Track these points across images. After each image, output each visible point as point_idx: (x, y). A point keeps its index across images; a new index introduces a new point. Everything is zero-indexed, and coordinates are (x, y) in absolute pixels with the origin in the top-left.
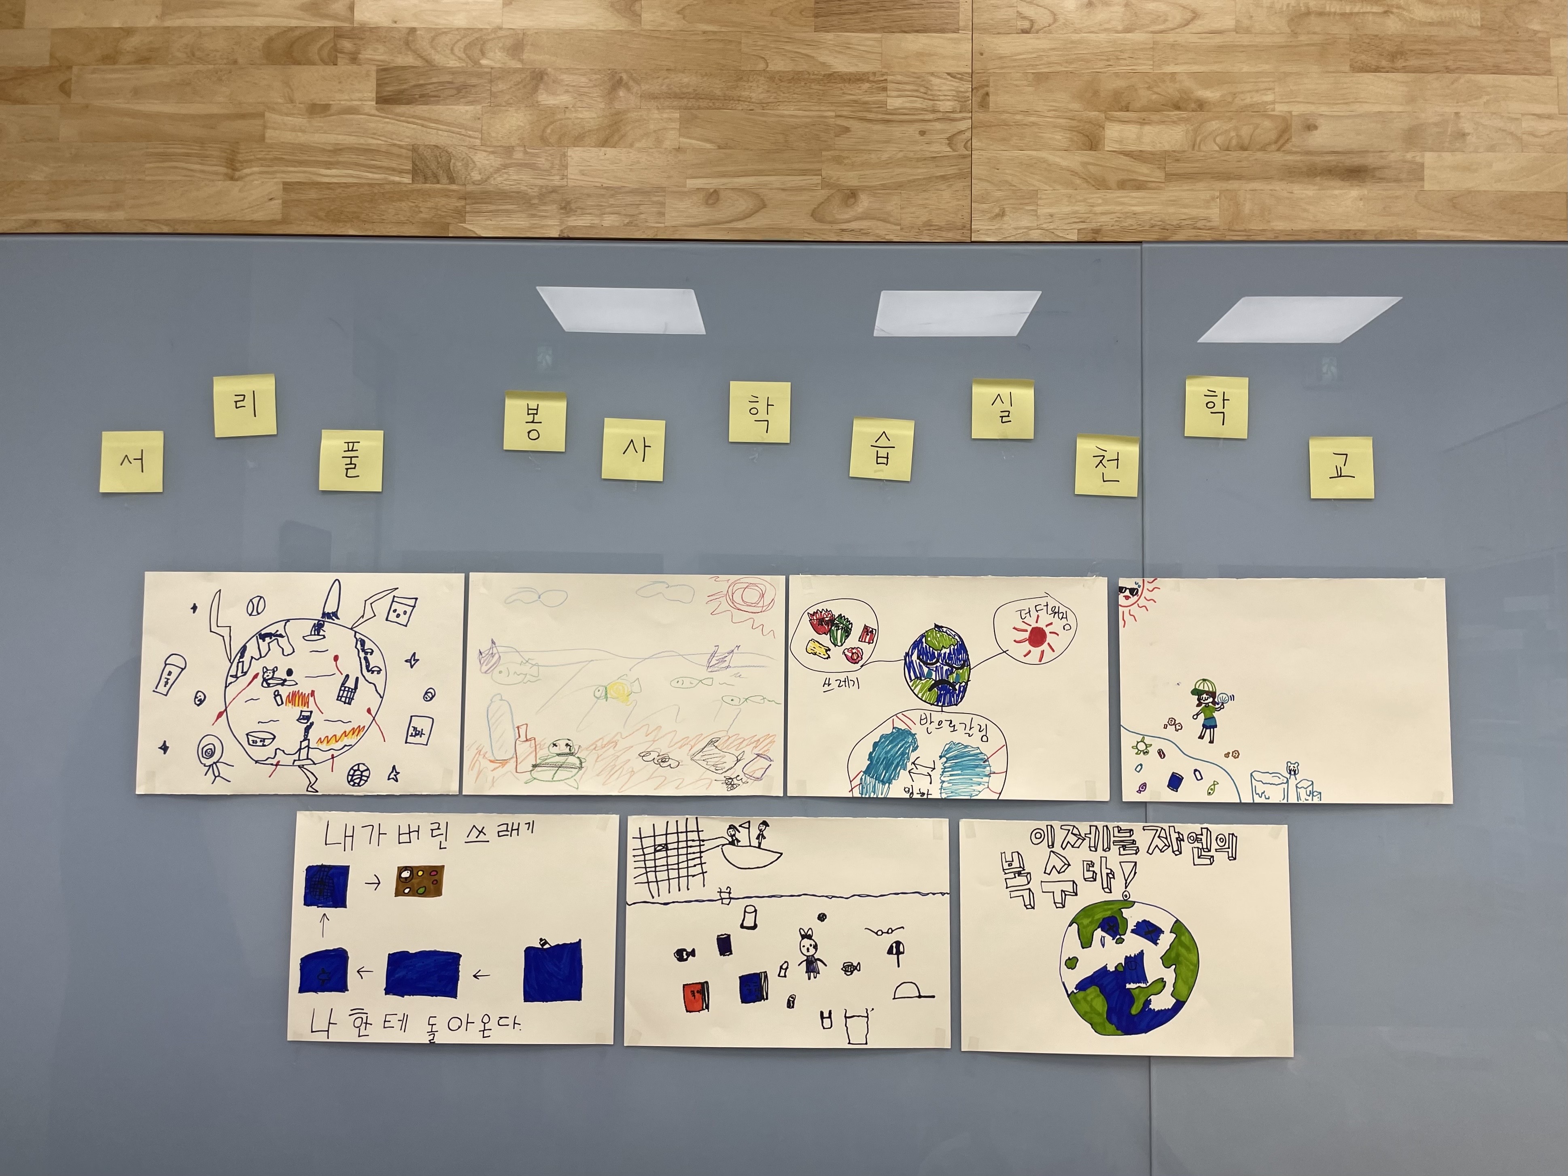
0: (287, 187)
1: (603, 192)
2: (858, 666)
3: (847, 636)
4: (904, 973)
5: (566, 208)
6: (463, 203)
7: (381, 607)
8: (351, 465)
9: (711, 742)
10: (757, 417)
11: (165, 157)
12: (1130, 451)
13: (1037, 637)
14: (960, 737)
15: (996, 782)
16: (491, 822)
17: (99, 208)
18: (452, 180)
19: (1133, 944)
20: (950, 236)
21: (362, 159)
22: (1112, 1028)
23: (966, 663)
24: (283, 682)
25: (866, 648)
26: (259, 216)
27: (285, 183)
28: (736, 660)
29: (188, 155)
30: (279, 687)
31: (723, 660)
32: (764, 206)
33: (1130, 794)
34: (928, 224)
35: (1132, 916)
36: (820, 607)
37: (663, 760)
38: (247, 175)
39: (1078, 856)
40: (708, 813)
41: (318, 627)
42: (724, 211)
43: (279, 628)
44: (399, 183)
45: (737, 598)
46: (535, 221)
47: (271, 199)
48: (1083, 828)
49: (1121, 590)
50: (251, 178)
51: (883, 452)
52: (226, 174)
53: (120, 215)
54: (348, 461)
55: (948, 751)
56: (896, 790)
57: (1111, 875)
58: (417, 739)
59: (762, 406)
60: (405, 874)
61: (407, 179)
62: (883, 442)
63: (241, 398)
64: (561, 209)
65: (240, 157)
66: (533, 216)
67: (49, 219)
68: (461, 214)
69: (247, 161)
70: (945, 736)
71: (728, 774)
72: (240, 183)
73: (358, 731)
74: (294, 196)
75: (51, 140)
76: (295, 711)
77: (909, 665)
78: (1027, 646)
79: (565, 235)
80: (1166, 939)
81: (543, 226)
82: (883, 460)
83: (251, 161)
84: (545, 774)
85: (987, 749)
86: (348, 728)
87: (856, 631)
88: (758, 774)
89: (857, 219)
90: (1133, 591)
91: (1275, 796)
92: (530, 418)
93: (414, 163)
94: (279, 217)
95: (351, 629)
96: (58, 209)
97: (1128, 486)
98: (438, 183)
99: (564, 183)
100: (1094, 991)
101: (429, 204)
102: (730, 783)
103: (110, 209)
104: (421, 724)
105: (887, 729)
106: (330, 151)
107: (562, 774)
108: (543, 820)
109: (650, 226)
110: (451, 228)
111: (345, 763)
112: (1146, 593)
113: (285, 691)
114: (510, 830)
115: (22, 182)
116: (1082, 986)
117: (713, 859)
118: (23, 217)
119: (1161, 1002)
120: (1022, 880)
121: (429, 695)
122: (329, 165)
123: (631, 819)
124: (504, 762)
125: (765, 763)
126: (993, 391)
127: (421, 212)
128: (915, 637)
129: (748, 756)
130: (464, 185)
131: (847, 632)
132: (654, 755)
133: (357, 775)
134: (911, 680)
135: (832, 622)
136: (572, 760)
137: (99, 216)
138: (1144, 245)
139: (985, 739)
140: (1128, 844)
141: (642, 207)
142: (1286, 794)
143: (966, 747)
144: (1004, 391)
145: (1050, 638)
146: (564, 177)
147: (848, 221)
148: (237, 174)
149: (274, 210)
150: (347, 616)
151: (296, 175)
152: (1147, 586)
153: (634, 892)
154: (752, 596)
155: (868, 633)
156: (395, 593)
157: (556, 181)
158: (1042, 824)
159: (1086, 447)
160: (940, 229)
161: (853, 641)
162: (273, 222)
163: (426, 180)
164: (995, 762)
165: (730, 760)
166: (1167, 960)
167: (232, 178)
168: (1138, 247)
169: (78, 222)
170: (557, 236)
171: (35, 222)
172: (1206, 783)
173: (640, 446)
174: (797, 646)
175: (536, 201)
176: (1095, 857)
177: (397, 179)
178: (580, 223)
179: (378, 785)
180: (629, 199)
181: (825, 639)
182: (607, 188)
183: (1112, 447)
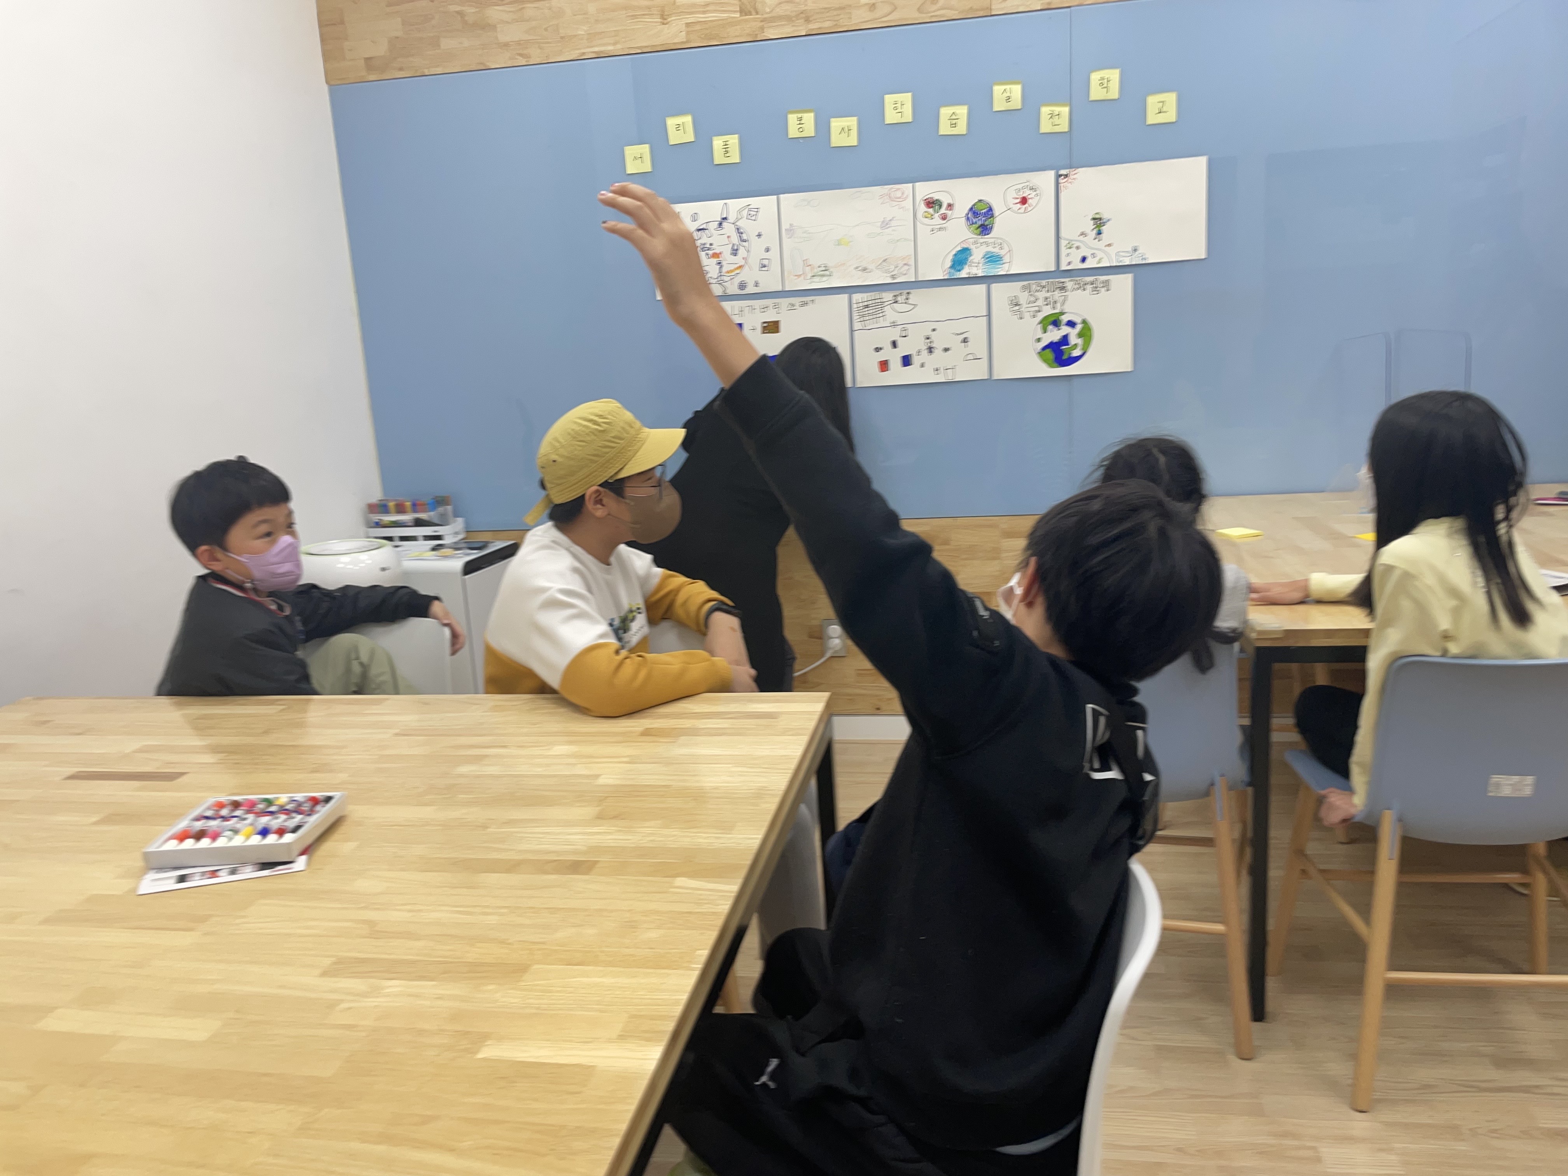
0: (688, 25)
1: (823, 10)
2: (945, 221)
3: (940, 209)
4: (968, 350)
5: (807, 20)
6: (762, 24)
7: (745, 213)
8: (727, 152)
9: (885, 261)
10: (897, 111)
11: (634, 17)
12: (1065, 110)
13: (1024, 201)
14: (990, 249)
15: (1006, 266)
16: (796, 301)
17: (609, 44)
18: (757, 13)
19: (1065, 330)
20: (981, 13)
21: (718, 8)
22: (1056, 365)
23: (992, 216)
24: (709, 249)
25: (949, 213)
26: (676, 41)
27: (687, 23)
28: (893, 223)
29: (644, 15)
30: (707, 252)
31: (887, 224)
32: (896, 8)
33: (1064, 267)
34: (971, 8)
35: (1065, 319)
36: (927, 197)
37: (865, 269)
38: (669, 22)
39: (1042, 295)
40: (885, 291)
41: (720, 224)
42: (878, 13)
43: (704, 226)
44: (734, 17)
45: (892, 195)
46: (795, 28)
47: (681, 32)
48: (1044, 282)
49: (1061, 175)
50: (673, 22)
51: (954, 122)
52: (661, 22)
53: (619, 46)
54: (724, 150)
55: (985, 255)
56: (963, 274)
57: (1055, 302)
58: (763, 269)
59: (899, 105)
60: (765, 325)
61: (738, 15)
62: (954, 117)
63: (678, 126)
64: (806, 21)
65: (666, 13)
66: (793, 26)
67: (589, 51)
68: (762, 29)
69: (668, 15)
70: (984, 249)
71: (893, 273)
72: (667, 26)
73: (741, 267)
74: (690, 29)
75: (584, 14)
76: (715, 261)
77: (968, 219)
78: (1019, 206)
79: (808, 34)
80: (1079, 327)
81: (797, 31)
82: (954, 125)
83: (671, 14)
84: (816, 279)
85: (1002, 252)
86: (736, 266)
87: (945, 206)
88: (905, 272)
89: (939, 10)
90: (1066, 176)
91: (1127, 262)
92: (799, 122)
93: (740, 8)
94: (685, 40)
95: (733, 224)
96: (592, 47)
97: (1064, 127)
98: (751, 15)
99: (806, 8)
100: (1048, 351)
101: (748, 26)
102: (893, 277)
103: (615, 44)
104: (766, 262)
105: (959, 248)
106: (703, 6)
107: (825, 279)
108: (817, 298)
109: (846, 24)
110: (759, 36)
111: (737, 281)
112: (1072, 177)
113: (710, 252)
114: (804, 304)
115: (576, 36)
116: (1044, 348)
117: (887, 309)
118: (578, 52)
119: (1076, 353)
120: (1017, 308)
121: (767, 250)
122: (704, 12)
123: (854, 295)
124: (799, 276)
125: (906, 267)
126: (1003, 87)
127: (745, 30)
128: (970, 206)
129: (900, 265)
130: (762, 15)
131: (940, 206)
132: (860, 268)
133: (742, 286)
134: (968, 226)
135: (933, 203)
136: (827, 273)
137: (610, 48)
138: (1072, 8)
139: (1001, 248)
140: (1063, 288)
141: (842, 16)
142: (1131, 260)
143: (992, 253)
144: (1008, 87)
145: (1030, 201)
146: (806, 5)
147: (934, 12)
148: (665, 21)
149: (681, 38)
150: (732, 219)
151: (691, 19)
152: (1072, 173)
153: (857, 326)
154: (899, 194)
155: (950, 206)
156: (750, 207)
157: (802, 8)
158: (1025, 283)
159: (1045, 110)
160: (977, 10)
161: (943, 211)
162: (683, 43)
163: (746, 15)
164: (1006, 259)
165: (892, 267)
166: (1080, 335)
167: (663, 24)
168: (1068, 10)
169: (602, 52)
170: (804, 34)
171: (584, 54)
172: (1097, 259)
173: (846, 129)
174: (920, 215)
175: (794, 19)
176: (1048, 295)
177: (733, 15)
178: (814, 26)
179: (751, 289)
180: (835, 13)
181: (931, 210)
182: (825, 8)
183: (1057, 109)
